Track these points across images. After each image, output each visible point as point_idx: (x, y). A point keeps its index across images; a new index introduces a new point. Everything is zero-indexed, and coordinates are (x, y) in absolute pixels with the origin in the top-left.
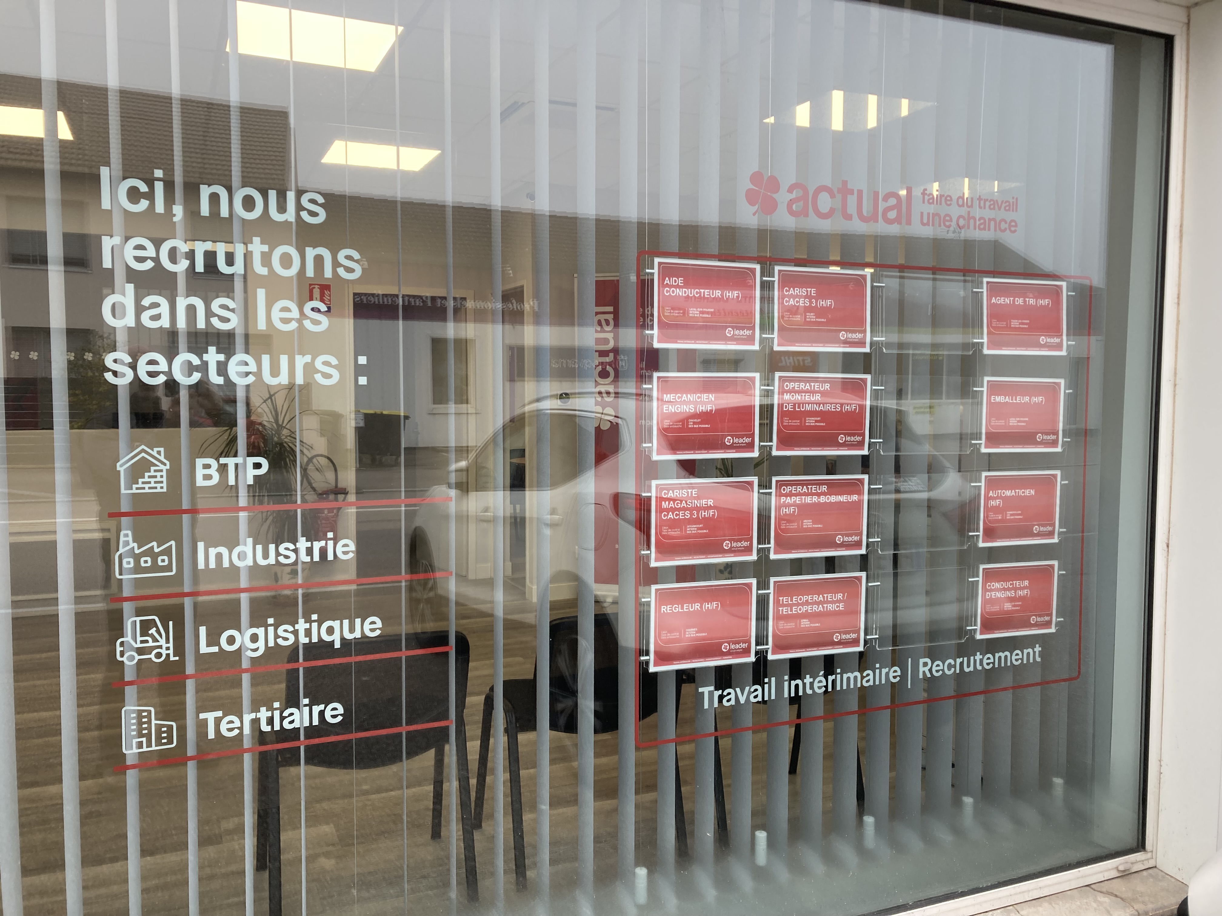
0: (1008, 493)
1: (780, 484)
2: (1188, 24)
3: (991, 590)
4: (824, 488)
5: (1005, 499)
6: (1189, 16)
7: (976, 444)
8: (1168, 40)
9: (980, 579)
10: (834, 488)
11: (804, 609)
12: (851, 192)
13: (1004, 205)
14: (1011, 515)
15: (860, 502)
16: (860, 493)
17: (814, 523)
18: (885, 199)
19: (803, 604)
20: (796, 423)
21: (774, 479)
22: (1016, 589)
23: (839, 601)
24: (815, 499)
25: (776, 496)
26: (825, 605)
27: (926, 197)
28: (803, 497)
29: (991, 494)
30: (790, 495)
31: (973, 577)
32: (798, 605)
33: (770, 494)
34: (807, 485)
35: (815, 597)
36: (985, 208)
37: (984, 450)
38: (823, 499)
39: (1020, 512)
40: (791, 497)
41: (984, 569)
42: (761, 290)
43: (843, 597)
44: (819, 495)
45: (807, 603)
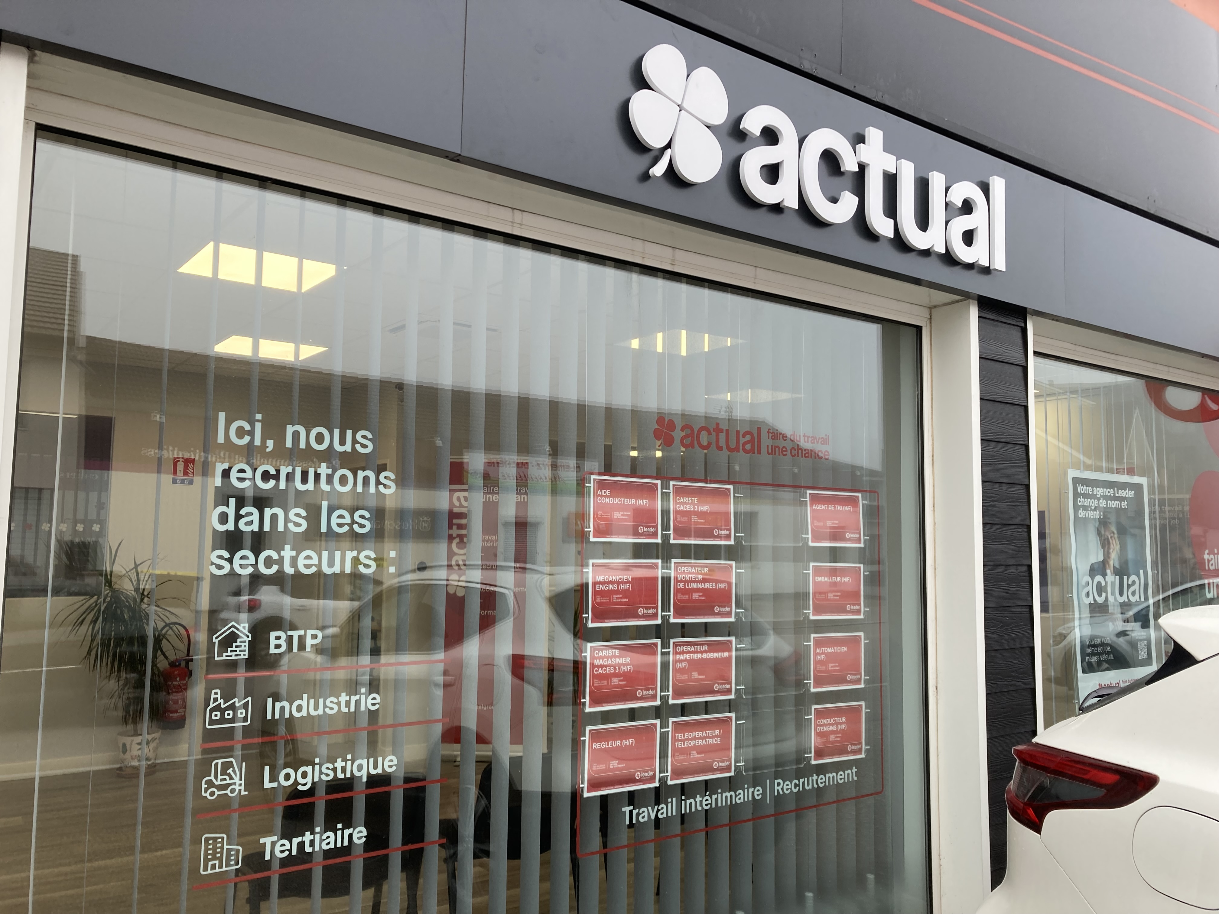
0: (829, 650)
1: (676, 645)
2: (931, 319)
3: (820, 725)
4: (706, 648)
5: (828, 655)
6: (931, 314)
7: (806, 613)
8: (919, 329)
9: (813, 717)
10: (713, 647)
11: (693, 743)
12: (722, 431)
13: (820, 440)
14: (832, 667)
15: (730, 657)
16: (729, 650)
17: (699, 674)
18: (744, 436)
19: (692, 739)
20: (686, 597)
21: (672, 641)
22: (837, 724)
23: (717, 736)
24: (699, 656)
25: (673, 654)
26: (707, 740)
27: (770, 435)
28: (691, 655)
29: (818, 651)
30: (683, 653)
31: (808, 716)
32: (688, 740)
33: (669, 653)
34: (694, 645)
35: (700, 734)
36: (808, 442)
37: (812, 617)
38: (705, 656)
39: (837, 664)
40: (683, 654)
41: (815, 709)
42: (661, 501)
43: (720, 733)
44: (702, 652)
45: (695, 738)
